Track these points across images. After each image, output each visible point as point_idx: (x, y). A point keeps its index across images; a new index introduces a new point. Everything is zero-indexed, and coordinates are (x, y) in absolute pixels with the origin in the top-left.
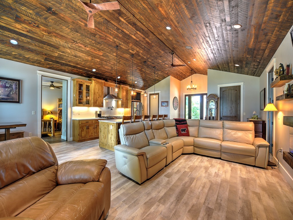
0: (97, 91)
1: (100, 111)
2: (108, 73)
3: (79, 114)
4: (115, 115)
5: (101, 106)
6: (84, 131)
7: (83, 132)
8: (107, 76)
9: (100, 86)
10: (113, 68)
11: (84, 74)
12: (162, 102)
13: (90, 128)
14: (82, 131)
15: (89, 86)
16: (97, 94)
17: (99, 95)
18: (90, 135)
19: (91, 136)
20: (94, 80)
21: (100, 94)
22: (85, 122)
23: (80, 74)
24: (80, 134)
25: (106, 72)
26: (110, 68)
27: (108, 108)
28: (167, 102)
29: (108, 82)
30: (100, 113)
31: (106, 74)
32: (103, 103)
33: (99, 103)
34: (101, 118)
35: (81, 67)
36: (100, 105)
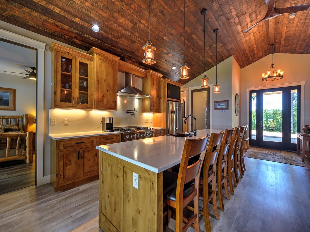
0: (105, 77)
1: (110, 119)
2: (126, 41)
3: (66, 125)
4: (139, 124)
5: (112, 107)
6: (70, 164)
7: (68, 167)
8: (125, 48)
9: (110, 68)
10: (136, 24)
11: (76, 38)
12: (215, 102)
13: (86, 155)
14: (65, 165)
15: (88, 64)
16: (105, 83)
17: (108, 85)
18: (86, 171)
19: (89, 172)
20: (97, 53)
21: (111, 84)
22: (74, 143)
23: (67, 37)
24: (62, 173)
25: (123, 35)
26: (130, 25)
27: (127, 113)
28: (227, 102)
29: (126, 63)
30: (110, 121)
31: (122, 42)
32: (116, 102)
33: (108, 101)
34: (113, 131)
35: (63, 13)
36: (110, 105)
